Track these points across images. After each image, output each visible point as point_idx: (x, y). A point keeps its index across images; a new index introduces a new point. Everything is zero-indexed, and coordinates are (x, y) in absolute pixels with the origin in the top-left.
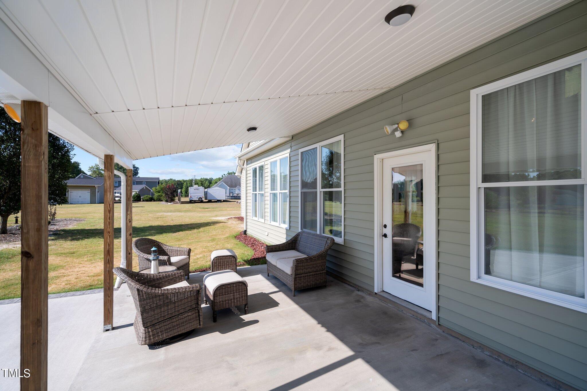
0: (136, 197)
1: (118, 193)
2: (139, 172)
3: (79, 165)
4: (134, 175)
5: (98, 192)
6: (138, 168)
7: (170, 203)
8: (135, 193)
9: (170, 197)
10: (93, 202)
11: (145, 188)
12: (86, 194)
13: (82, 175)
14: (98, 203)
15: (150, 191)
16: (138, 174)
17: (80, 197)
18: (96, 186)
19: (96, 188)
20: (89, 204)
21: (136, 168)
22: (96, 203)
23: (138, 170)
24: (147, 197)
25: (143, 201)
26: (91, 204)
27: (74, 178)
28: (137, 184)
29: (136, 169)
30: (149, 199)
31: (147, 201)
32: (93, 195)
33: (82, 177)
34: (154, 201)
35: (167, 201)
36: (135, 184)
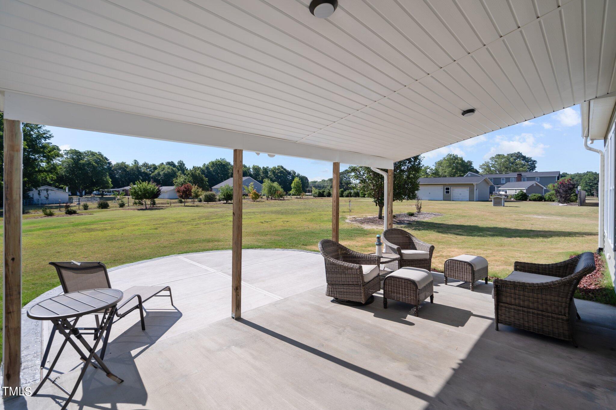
0: (521, 195)
1: (503, 190)
2: (536, 165)
3: (471, 164)
4: (531, 170)
5: (476, 189)
6: (535, 161)
7: (562, 204)
8: (519, 191)
9: (564, 196)
10: (471, 199)
11: (535, 185)
12: (465, 192)
13: (469, 173)
14: (476, 201)
15: (543, 188)
16: (536, 168)
17: (460, 194)
18: (474, 183)
19: (474, 186)
20: (468, 201)
21: (533, 161)
22: (474, 201)
23: (536, 164)
24: (535, 195)
25: (530, 200)
26: (470, 201)
27: (463, 176)
28: (527, 180)
29: (533, 163)
30: (538, 198)
31: (535, 200)
32: (471, 192)
33: (469, 175)
34: (545, 201)
35: (559, 202)
36: (525, 181)
